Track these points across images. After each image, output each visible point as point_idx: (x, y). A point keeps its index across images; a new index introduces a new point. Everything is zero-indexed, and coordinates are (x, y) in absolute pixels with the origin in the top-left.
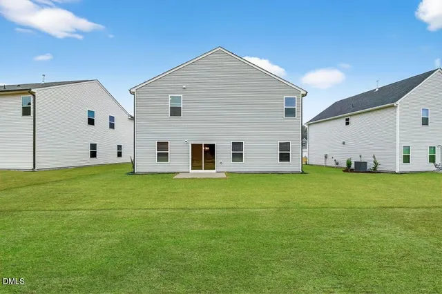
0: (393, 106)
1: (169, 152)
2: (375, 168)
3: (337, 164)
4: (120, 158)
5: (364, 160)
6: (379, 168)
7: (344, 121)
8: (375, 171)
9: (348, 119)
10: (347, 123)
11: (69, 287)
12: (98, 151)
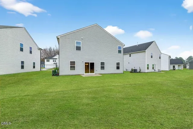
0: (145, 51)
1: (75, 66)
2: (140, 71)
3: (127, 70)
4: (34, 69)
5: (135, 69)
6: (141, 71)
7: (129, 55)
8: (140, 72)
9: (130, 55)
10: (130, 56)
11: (27, 122)
12: (25, 65)
